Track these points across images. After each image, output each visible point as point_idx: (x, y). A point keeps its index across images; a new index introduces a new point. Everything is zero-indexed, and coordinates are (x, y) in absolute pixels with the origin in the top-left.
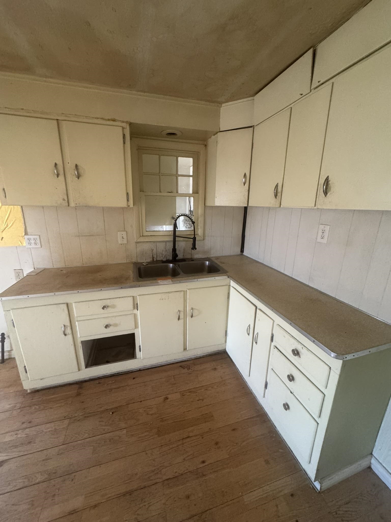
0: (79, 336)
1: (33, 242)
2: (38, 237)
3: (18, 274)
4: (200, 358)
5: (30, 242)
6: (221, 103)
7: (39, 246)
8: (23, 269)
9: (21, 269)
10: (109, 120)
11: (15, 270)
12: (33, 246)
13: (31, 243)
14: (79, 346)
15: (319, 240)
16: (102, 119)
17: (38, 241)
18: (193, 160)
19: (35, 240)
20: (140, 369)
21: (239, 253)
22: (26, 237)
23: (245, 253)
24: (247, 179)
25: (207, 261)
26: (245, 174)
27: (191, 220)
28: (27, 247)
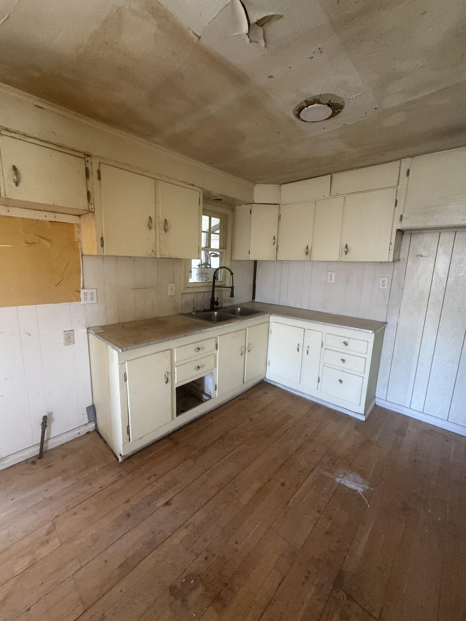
0: (176, 382)
1: (89, 296)
2: (95, 291)
3: (68, 336)
4: (249, 390)
5: (86, 297)
6: (256, 183)
7: (95, 301)
8: (74, 330)
9: (72, 330)
10: (190, 184)
11: (65, 332)
12: (89, 301)
13: (87, 299)
14: (174, 393)
15: (328, 281)
16: (186, 183)
17: (95, 296)
18: (220, 220)
19: (92, 294)
20: (210, 411)
21: (251, 300)
22: (82, 291)
23: (256, 300)
24: (275, 240)
25: (239, 308)
26: (274, 237)
27: (230, 271)
28: (82, 303)
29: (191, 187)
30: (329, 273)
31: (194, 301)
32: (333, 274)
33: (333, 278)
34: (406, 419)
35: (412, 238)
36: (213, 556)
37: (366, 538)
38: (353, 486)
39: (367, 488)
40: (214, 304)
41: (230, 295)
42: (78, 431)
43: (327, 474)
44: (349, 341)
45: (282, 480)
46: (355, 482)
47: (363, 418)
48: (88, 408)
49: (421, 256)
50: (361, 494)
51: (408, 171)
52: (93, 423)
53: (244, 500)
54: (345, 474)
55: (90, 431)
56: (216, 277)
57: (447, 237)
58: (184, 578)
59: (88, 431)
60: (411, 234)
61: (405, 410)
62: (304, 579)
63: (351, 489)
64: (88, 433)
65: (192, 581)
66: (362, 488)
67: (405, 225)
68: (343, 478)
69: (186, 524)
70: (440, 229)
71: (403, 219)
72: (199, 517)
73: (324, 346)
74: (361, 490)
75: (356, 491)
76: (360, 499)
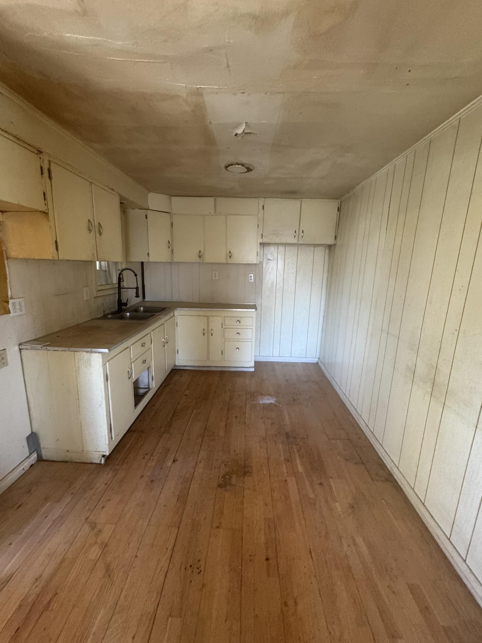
0: (134, 377)
1: (18, 307)
2: (23, 300)
3: (2, 357)
5: (15, 308)
6: (150, 192)
7: (24, 312)
9: (5, 349)
10: (111, 189)
12: (18, 313)
13: (15, 310)
14: (133, 387)
15: (214, 278)
16: (108, 187)
17: (23, 306)
19: (21, 304)
20: (148, 401)
21: (142, 300)
22: (11, 301)
23: (146, 299)
24: (170, 244)
25: (142, 308)
26: (169, 241)
27: (134, 273)
28: (11, 315)
29: (112, 191)
30: (214, 272)
31: (103, 304)
32: (217, 272)
33: (217, 275)
34: (272, 363)
35: (264, 249)
36: (228, 462)
37: (287, 417)
38: (269, 402)
39: (275, 399)
40: (121, 305)
41: (136, 295)
42: (22, 468)
43: (254, 402)
44: (241, 319)
45: (234, 416)
46: (269, 399)
47: (253, 370)
48: (28, 438)
49: (270, 260)
50: (275, 403)
51: (263, 206)
52: (35, 454)
53: (222, 433)
54: (262, 399)
55: (33, 463)
56: (122, 278)
57: (281, 248)
58: (222, 479)
59: (31, 464)
60: (264, 245)
61: (270, 358)
62: (275, 444)
63: (269, 403)
64: (32, 465)
65: (227, 477)
66: (273, 400)
67: (265, 240)
68: (262, 400)
69: (199, 461)
70: (278, 244)
71: (263, 237)
72: (203, 454)
73: (224, 327)
74: (274, 401)
75: (272, 403)
76: (275, 405)
